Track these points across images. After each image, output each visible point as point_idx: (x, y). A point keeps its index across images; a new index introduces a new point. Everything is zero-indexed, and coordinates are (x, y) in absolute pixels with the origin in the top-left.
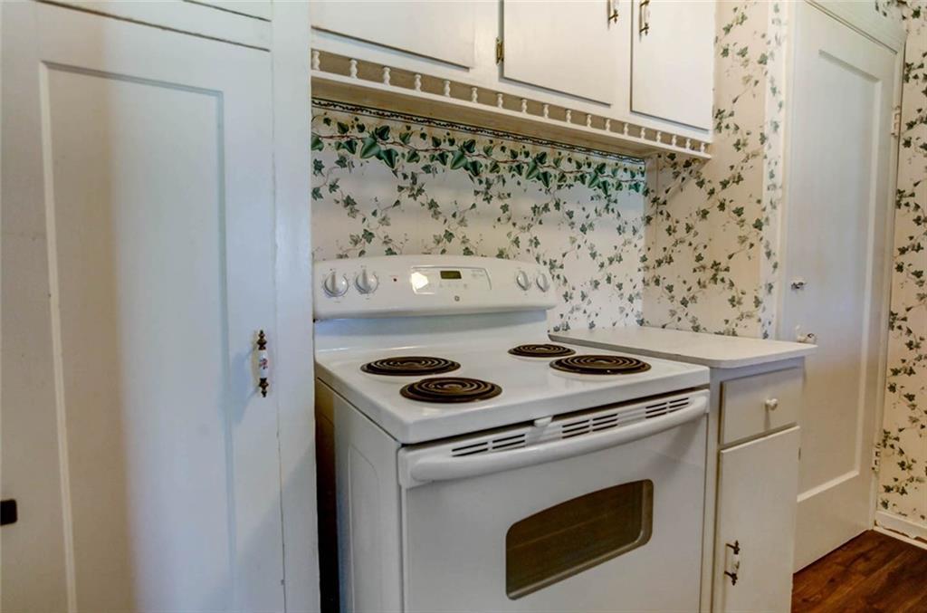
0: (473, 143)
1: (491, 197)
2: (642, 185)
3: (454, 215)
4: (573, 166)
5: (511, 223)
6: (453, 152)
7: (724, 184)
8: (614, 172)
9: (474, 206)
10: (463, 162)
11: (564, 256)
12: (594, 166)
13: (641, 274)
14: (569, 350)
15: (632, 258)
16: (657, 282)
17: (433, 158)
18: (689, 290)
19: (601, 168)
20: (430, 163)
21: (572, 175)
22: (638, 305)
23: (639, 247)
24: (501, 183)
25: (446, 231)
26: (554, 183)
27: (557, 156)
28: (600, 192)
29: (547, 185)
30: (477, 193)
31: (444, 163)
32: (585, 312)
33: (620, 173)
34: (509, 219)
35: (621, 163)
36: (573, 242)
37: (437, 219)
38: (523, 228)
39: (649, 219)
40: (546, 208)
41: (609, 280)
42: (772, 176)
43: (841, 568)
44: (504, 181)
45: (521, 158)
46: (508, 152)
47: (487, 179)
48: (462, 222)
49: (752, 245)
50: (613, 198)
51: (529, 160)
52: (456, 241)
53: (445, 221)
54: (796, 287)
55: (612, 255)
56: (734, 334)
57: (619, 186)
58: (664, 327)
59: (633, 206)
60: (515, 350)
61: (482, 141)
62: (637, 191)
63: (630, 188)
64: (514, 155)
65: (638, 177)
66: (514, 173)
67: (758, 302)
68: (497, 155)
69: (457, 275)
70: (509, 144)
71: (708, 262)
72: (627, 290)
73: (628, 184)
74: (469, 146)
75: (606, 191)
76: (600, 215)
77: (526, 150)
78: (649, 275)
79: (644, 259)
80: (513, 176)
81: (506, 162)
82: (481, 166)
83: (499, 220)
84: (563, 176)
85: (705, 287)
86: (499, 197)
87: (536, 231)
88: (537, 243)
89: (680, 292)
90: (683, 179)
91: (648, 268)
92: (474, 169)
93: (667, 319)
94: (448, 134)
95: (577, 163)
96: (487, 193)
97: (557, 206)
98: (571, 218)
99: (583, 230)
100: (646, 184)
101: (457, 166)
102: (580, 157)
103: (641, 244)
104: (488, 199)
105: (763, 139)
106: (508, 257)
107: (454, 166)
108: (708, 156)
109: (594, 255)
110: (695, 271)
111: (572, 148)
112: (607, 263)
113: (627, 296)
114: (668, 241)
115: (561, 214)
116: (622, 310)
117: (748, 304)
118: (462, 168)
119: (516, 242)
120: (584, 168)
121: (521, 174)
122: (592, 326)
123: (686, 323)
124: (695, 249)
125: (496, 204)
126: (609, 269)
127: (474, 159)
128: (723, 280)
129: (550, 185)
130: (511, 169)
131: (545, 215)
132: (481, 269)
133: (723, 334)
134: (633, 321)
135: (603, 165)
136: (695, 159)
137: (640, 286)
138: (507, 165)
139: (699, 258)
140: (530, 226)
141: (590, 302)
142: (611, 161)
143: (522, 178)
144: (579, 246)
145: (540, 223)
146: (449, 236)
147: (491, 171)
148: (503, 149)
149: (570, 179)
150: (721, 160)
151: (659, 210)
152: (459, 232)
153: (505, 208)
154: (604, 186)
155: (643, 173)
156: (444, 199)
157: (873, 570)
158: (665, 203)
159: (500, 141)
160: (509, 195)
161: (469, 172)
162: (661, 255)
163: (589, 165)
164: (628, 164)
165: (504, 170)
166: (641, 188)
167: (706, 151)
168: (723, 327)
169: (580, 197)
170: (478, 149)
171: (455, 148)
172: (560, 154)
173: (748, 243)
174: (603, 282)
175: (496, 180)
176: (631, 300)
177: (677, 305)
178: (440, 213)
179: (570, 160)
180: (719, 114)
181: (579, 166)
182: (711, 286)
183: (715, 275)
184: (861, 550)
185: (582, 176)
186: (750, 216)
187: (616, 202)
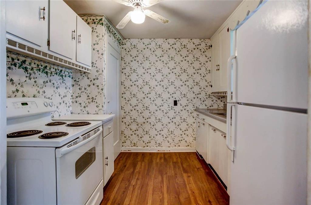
0: (25, 61)
1: (31, 78)
2: (71, 76)
3: (19, 84)
4: (54, 70)
5: (37, 86)
6: (19, 63)
7: (94, 79)
8: (64, 72)
9: (26, 81)
10: (22, 67)
11: (52, 96)
12: (60, 70)
13: (71, 100)
14: (65, 123)
15: (69, 96)
16: (76, 102)
17: (11, 65)
18: (86, 104)
19: (61, 71)
20: (11, 66)
21: (54, 73)
22: (71, 108)
23: (70, 93)
24: (34, 74)
25: (16, 89)
26: (49, 75)
27: (50, 67)
28: (61, 77)
29: (47, 75)
30: (27, 77)
31: (16, 66)
32: (58, 112)
33: (66, 72)
34: (37, 85)
35: (66, 70)
36: (54, 92)
37: (13, 85)
38: (41, 88)
39: (73, 85)
40: (47, 82)
41: (63, 102)
42: (104, 79)
43: (118, 161)
44: (35, 74)
45: (40, 67)
46: (36, 65)
47: (30, 73)
48: (22, 86)
49: (101, 94)
50: (64, 79)
51: (42, 67)
52: (20, 92)
53: (16, 86)
54: (108, 102)
55: (64, 95)
56: (98, 114)
57: (66, 76)
58: (79, 114)
59: (69, 81)
60: (47, 124)
61: (28, 60)
62: (70, 77)
63: (68, 77)
64: (38, 66)
65: (70, 74)
66: (38, 71)
67: (103, 106)
68: (33, 65)
69: (27, 104)
70: (37, 62)
71: (90, 97)
72: (68, 105)
73: (68, 76)
74: (24, 62)
75: (62, 77)
76: (61, 84)
77: (42, 64)
78: (74, 100)
79: (72, 96)
80: (38, 72)
81: (36, 68)
82: (28, 68)
83: (34, 85)
84: (52, 73)
85: (90, 103)
86: (34, 78)
87: (44, 89)
88: (45, 92)
89: (83, 105)
90: (83, 76)
91: (73, 98)
92: (26, 69)
93: (80, 112)
94: (17, 57)
95: (55, 69)
96: (30, 77)
97: (50, 81)
98: (54, 85)
99: (57, 88)
100: (72, 76)
101: (20, 68)
102: (56, 67)
103: (71, 92)
104: (30, 79)
105: (103, 71)
106: (36, 97)
107: (19, 68)
108: (90, 72)
109: (60, 95)
110: (87, 99)
111: (54, 65)
112: (63, 97)
113: (68, 106)
114: (80, 91)
115: (51, 84)
116: (67, 110)
117: (100, 107)
118: (22, 69)
119: (39, 92)
120: (57, 71)
121: (40, 72)
122: (60, 115)
123: (85, 112)
124: (87, 94)
125: (33, 80)
126: (64, 99)
127: (26, 66)
128: (94, 102)
129: (48, 75)
130: (37, 70)
131: (47, 84)
132: (33, 102)
133: (95, 114)
134: (69, 113)
135: (62, 70)
136: (86, 72)
137: (71, 103)
138: (36, 69)
139: (88, 96)
140: (43, 87)
141: (59, 109)
142: (64, 69)
143: (40, 73)
144: (56, 93)
145: (46, 86)
146: (17, 91)
147: (31, 70)
148: (35, 63)
149: (53, 74)
150: (93, 74)
151: (76, 83)
152: (21, 89)
153: (35, 82)
154: (62, 76)
155: (71, 73)
156: (15, 79)
157: (123, 159)
158: (78, 82)
159: (34, 61)
160: (36, 78)
161: (24, 70)
162: (77, 95)
163: (58, 70)
164: (68, 70)
165: (35, 70)
166: (71, 77)
167: (90, 71)
168: (95, 113)
169: (56, 79)
170: (27, 63)
171: (19, 62)
172: (51, 66)
173: (100, 93)
174: (62, 103)
175: (32, 73)
176: (69, 107)
177: (82, 108)
178: (14, 83)
179: (53, 68)
180: (93, 63)
181: (56, 70)
182: (92, 103)
183: (92, 100)
184: (120, 156)
185: (56, 73)
186: (100, 87)
187: (65, 80)
